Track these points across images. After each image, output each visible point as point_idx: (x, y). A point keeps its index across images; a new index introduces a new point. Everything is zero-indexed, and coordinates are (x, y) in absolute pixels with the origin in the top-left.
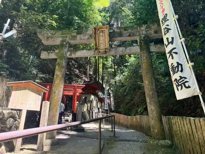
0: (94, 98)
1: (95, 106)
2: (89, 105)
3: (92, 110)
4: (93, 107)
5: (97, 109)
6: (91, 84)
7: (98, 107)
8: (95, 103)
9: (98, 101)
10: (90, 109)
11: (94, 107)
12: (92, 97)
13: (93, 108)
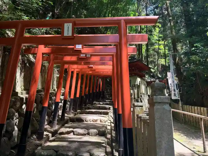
0: (141, 81)
1: (144, 92)
2: (136, 91)
3: (140, 99)
4: (141, 93)
5: (147, 96)
6: (135, 61)
7: (147, 94)
8: (143, 88)
9: (146, 86)
10: (138, 97)
11: (143, 94)
12: (139, 80)
13: (142, 96)
